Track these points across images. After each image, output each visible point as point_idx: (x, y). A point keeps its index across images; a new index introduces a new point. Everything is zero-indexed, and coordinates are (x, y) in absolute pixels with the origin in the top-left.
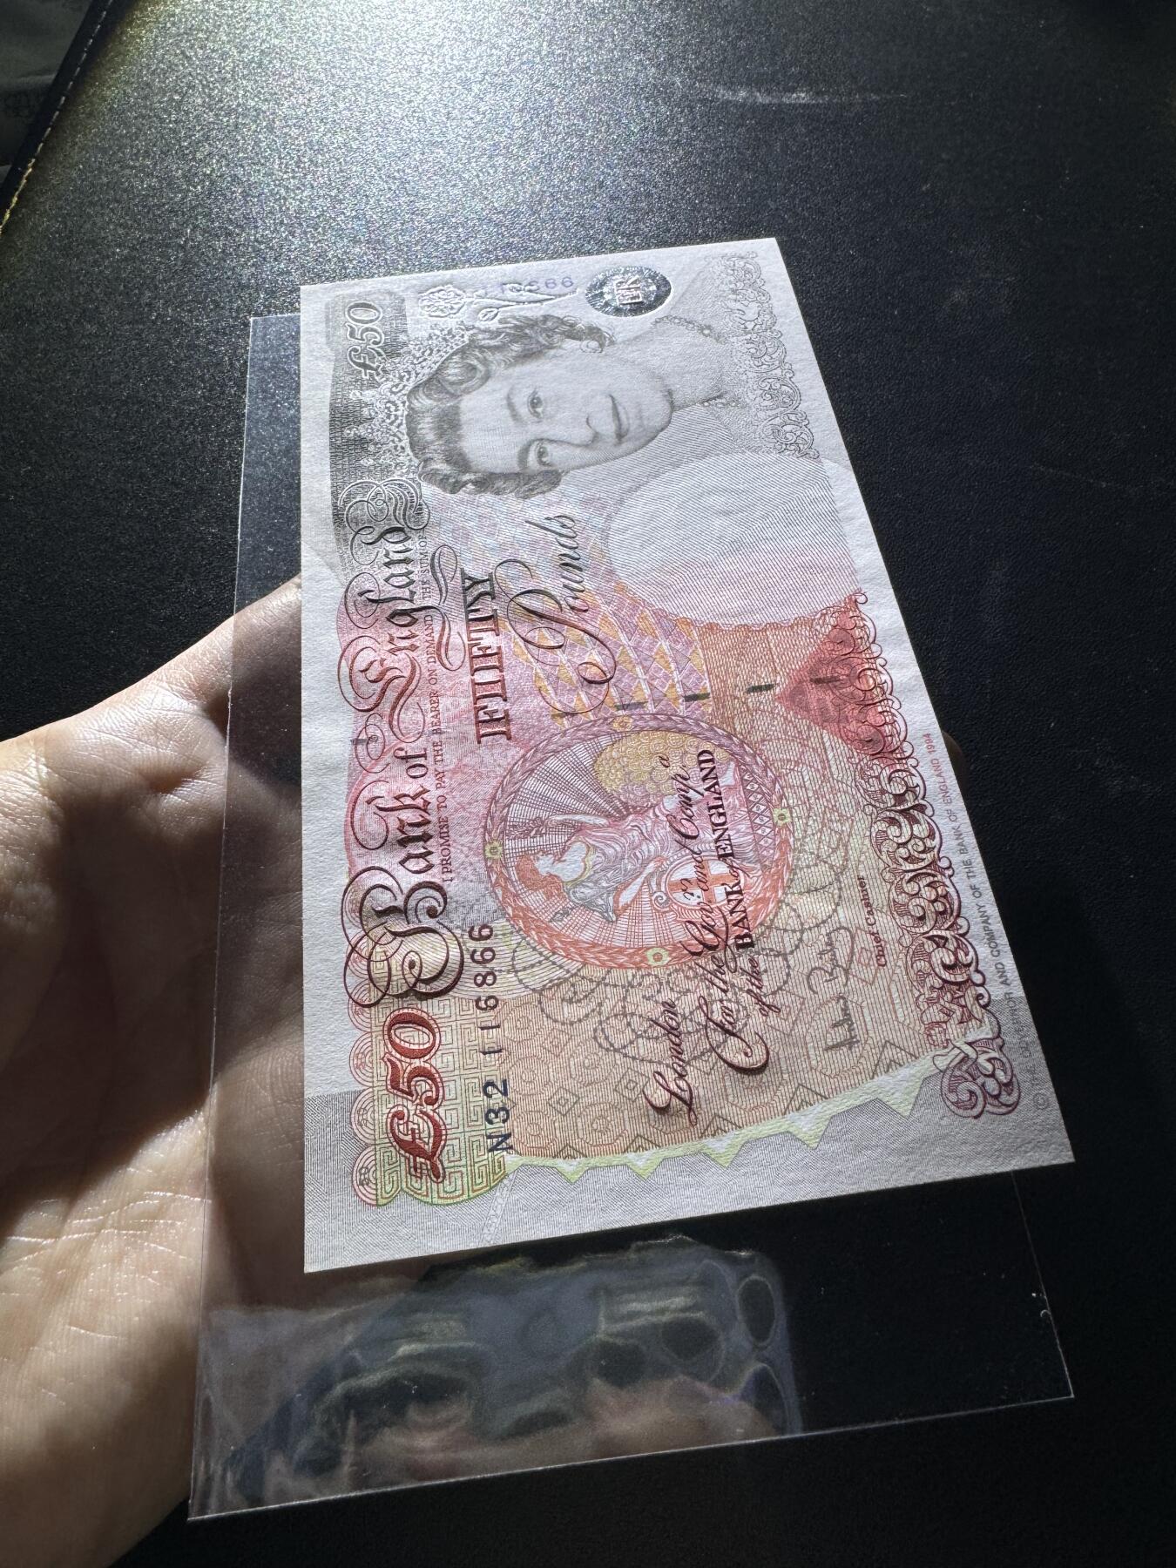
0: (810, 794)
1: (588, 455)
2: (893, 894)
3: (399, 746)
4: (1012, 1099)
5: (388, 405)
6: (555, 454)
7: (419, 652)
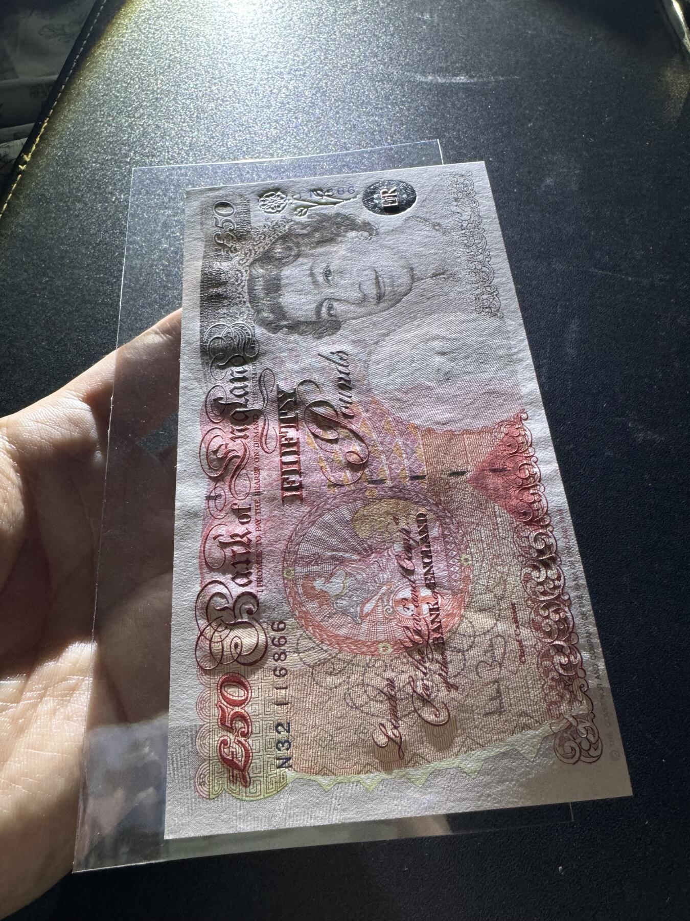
0: (485, 546)
1: (360, 310)
2: (533, 616)
3: (234, 502)
4: (598, 753)
5: (237, 272)
6: (338, 307)
7: (249, 439)
